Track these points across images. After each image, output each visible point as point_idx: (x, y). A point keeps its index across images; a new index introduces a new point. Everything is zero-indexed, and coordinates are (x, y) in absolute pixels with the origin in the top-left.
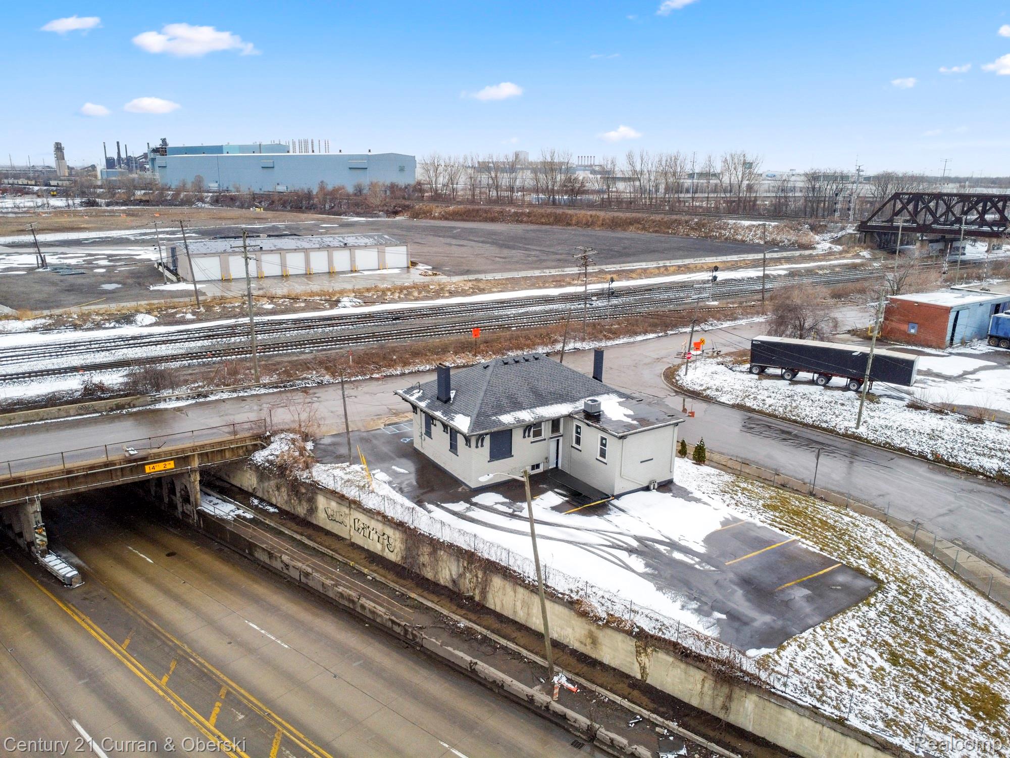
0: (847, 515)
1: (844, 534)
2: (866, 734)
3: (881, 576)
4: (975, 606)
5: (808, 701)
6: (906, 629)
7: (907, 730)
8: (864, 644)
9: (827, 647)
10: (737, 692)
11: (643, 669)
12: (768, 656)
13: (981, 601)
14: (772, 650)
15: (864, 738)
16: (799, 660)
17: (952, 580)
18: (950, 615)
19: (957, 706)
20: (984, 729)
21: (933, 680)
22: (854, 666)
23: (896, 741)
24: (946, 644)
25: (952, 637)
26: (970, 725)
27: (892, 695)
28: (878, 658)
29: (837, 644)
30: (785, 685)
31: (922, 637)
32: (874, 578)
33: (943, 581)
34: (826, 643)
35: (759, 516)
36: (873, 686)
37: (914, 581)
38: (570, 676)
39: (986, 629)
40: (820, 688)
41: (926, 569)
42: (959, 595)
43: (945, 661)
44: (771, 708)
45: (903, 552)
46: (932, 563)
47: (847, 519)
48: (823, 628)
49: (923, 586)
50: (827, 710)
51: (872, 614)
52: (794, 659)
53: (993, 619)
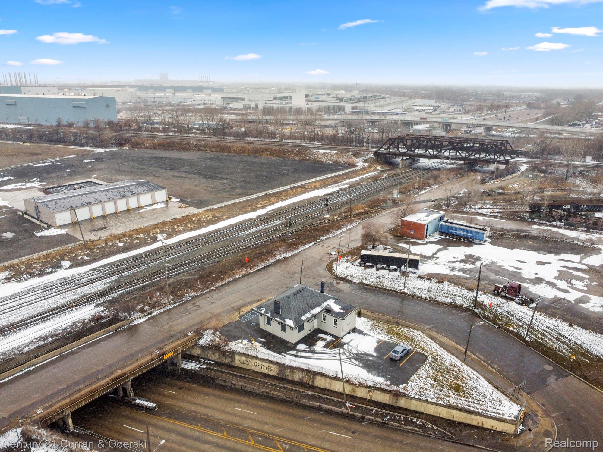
0: (411, 331)
1: (412, 340)
2: (433, 402)
3: (426, 354)
4: (451, 359)
5: (418, 397)
6: (436, 370)
7: (442, 399)
8: (427, 377)
9: (419, 380)
10: (399, 398)
11: (371, 396)
12: (405, 386)
13: (452, 356)
14: (406, 384)
15: (432, 403)
16: (413, 386)
17: (444, 351)
18: (445, 363)
19: (451, 390)
20: (457, 394)
21: (445, 384)
22: (426, 384)
23: (440, 402)
24: (446, 373)
25: (447, 370)
26: (454, 394)
27: (436, 390)
28: (431, 381)
29: (420, 379)
30: (411, 394)
31: (440, 372)
32: (424, 355)
33: (442, 352)
34: (418, 379)
35: (387, 337)
36: (432, 389)
37: (435, 354)
38: (351, 403)
39: (454, 366)
40: (420, 393)
41: (437, 349)
42: (446, 355)
43: (447, 378)
44: (409, 400)
45: (430, 343)
46: (438, 345)
47: (412, 333)
48: (416, 375)
49: (438, 355)
50: (423, 398)
51: (427, 367)
52: (411, 386)
53: (456, 362)
